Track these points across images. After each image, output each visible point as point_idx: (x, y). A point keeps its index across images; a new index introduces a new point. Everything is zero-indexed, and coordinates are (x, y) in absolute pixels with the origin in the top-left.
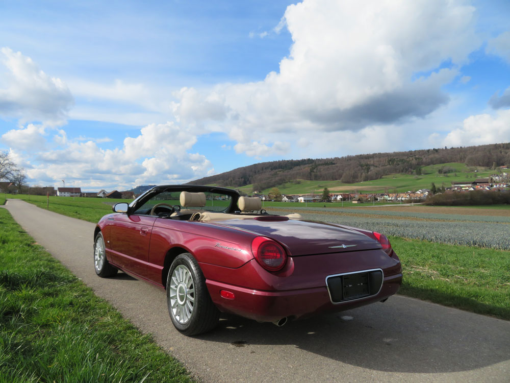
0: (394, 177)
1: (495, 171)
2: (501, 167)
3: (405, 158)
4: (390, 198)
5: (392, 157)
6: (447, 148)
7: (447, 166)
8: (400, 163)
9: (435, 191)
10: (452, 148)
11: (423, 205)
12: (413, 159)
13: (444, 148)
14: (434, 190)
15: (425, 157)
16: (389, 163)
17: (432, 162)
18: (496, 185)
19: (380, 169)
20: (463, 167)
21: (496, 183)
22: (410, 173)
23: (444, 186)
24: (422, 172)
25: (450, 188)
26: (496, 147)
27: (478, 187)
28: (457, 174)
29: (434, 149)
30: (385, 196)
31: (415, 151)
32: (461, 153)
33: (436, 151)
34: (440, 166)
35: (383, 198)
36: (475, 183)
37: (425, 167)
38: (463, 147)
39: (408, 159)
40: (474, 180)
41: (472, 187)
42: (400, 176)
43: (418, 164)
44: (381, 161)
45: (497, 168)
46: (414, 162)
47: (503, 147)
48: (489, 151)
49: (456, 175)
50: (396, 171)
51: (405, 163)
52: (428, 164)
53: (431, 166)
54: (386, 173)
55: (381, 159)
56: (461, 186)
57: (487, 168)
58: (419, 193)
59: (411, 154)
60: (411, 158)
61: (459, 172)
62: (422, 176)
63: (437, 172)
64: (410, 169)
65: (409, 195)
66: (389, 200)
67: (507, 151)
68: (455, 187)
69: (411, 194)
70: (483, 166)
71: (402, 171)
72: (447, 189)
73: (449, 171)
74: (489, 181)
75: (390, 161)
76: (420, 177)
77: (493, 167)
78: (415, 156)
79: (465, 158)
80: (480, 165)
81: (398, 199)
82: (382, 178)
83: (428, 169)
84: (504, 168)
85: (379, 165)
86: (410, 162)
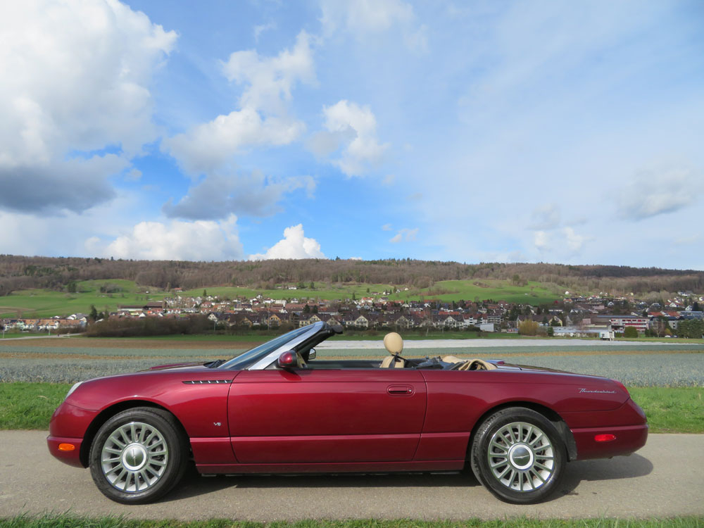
0: (32, 294)
1: (169, 294)
2: (176, 289)
3: (52, 266)
4: (27, 327)
5: (31, 264)
6: (114, 259)
7: (113, 283)
8: (44, 273)
9: (96, 316)
10: (120, 260)
11: (84, 336)
12: (64, 270)
13: (110, 259)
14: (94, 316)
15: (82, 268)
16: (26, 272)
17: (92, 277)
18: (170, 311)
19: (10, 279)
20: (132, 285)
21: (170, 308)
22: (59, 289)
23: (108, 310)
24: (77, 289)
25: (116, 313)
26: (172, 264)
27: (151, 313)
28: (125, 294)
29: (96, 259)
30: (18, 324)
31: (69, 258)
32: (131, 268)
33: (98, 261)
34: (102, 282)
35: (13, 326)
36: (146, 308)
37: (81, 283)
38: (134, 260)
39: (57, 269)
40: (145, 303)
41: (142, 312)
42: (42, 293)
43: (72, 278)
44: (11, 268)
45: (171, 290)
46: (66, 273)
47: (179, 265)
48: (164, 269)
49: (123, 296)
50: (36, 285)
51: (53, 275)
52: (87, 279)
53: (91, 281)
54: (18, 287)
55: (12, 264)
56: (130, 310)
57: (160, 289)
58: (73, 319)
59: (62, 262)
60: (62, 268)
61: (127, 292)
62: (77, 295)
63: (98, 291)
64: (59, 283)
65: (59, 322)
66: (25, 330)
67: (183, 270)
68: (122, 312)
69: (62, 321)
70: (156, 286)
71: (47, 286)
72: (112, 314)
73: (115, 290)
74: (163, 305)
75: (28, 268)
76: (74, 296)
77: (167, 289)
78: (68, 264)
79: (136, 274)
80: (152, 285)
81: (41, 327)
82: (12, 295)
83: (86, 285)
84: (179, 291)
85: (8, 273)
86: (60, 273)
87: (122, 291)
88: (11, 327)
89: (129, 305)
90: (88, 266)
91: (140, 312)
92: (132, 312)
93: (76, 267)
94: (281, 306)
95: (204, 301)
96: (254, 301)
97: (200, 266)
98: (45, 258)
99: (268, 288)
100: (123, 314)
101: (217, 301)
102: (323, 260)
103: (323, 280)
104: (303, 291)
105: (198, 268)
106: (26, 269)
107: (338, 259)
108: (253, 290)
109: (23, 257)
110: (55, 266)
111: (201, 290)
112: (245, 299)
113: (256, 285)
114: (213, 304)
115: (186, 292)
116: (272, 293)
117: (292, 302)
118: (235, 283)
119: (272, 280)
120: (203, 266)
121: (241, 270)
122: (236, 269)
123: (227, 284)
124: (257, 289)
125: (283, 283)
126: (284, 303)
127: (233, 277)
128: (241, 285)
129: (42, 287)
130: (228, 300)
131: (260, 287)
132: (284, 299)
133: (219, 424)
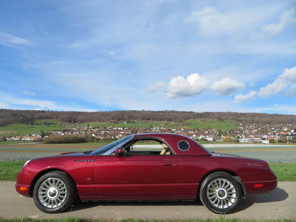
0: (16, 125)
1: (73, 125)
2: (76, 123)
3: (24, 114)
5: (15, 113)
6: (50, 111)
7: (49, 121)
8: (20, 117)
9: (44, 134)
10: (52, 111)
13: (48, 111)
15: (36, 114)
16: (13, 116)
17: (41, 118)
18: (74, 132)
19: (6, 119)
20: (58, 122)
22: (27, 123)
23: (48, 132)
24: (34, 123)
25: (52, 133)
26: (74, 113)
27: (66, 133)
28: (55, 125)
29: (42, 111)
31: (31, 110)
32: (57, 115)
33: (43, 112)
34: (45, 120)
36: (64, 131)
37: (36, 121)
38: (58, 111)
39: (26, 115)
40: (63, 129)
41: (63, 133)
42: (20, 125)
43: (32, 119)
45: (74, 124)
47: (77, 113)
48: (71, 115)
49: (54, 126)
50: (17, 122)
51: (24, 117)
52: (38, 119)
53: (40, 120)
55: (7, 113)
56: (57, 132)
57: (69, 123)
58: (34, 136)
59: (28, 112)
60: (28, 115)
61: (55, 124)
63: (43, 124)
64: (27, 121)
67: (79, 115)
70: (67, 122)
71: (22, 122)
72: (50, 134)
73: (50, 124)
74: (71, 130)
75: (14, 115)
76: (33, 126)
77: (72, 123)
78: (30, 113)
79: (59, 117)
80: (66, 122)
82: (7, 126)
83: (38, 122)
84: (77, 124)
85: (6, 117)
86: (27, 117)
87: (53, 124)
88: (9, 139)
89: (57, 130)
90: (39, 114)
91: (62, 133)
92: (59, 133)
93: (33, 114)
94: (120, 130)
95: (88, 129)
96: (109, 128)
97: (86, 114)
98: (21, 110)
99: (114, 123)
100: (55, 134)
101: (94, 128)
102: (137, 111)
103: (138, 119)
104: (129, 124)
105: (85, 114)
106: (13, 115)
107: (143, 110)
108: (108, 124)
109: (11, 110)
110: (25, 113)
111: (87, 124)
112: (105, 128)
113: (110, 121)
114: (92, 129)
115: (80, 124)
116: (117, 125)
117: (125, 128)
118: (101, 121)
119: (116, 120)
120: (87, 114)
121: (103, 115)
122: (101, 115)
123: (97, 121)
124: (110, 123)
125: (121, 121)
126: (122, 129)
127: (100, 118)
128: (103, 121)
129: (19, 123)
130: (98, 128)
131: (111, 122)
132: (122, 127)
133: (89, 179)
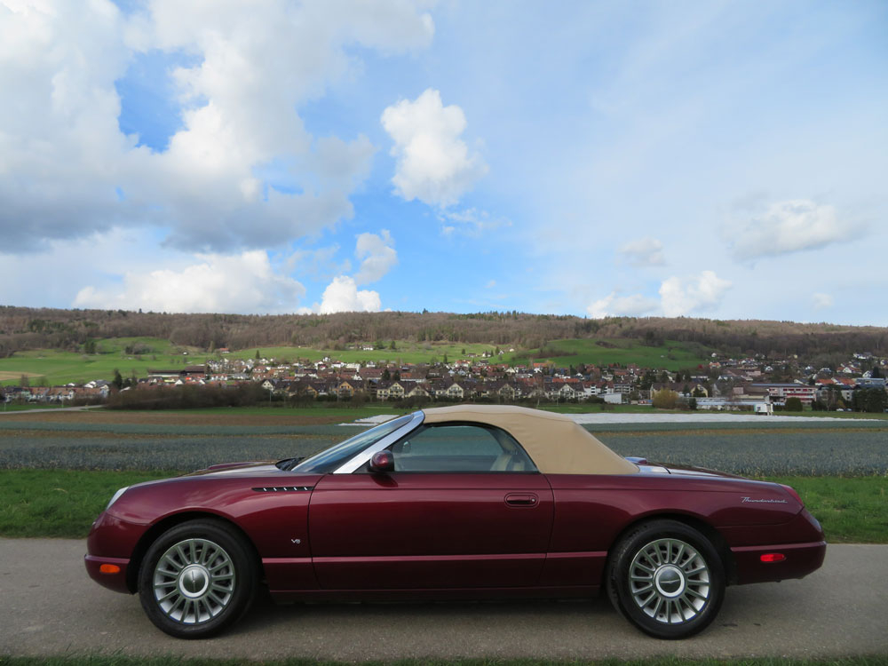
0: (40, 356)
1: (212, 356)
2: (221, 349)
3: (65, 321)
4: (34, 397)
5: (38, 317)
6: (143, 311)
7: (140, 343)
8: (55, 330)
9: (121, 384)
10: (151, 313)
11: (106, 409)
12: (80, 325)
13: (138, 312)
14: (118, 383)
15: (102, 322)
16: (31, 327)
17: (115, 334)
18: (215, 377)
19: (12, 337)
20: (167, 346)
21: (213, 372)
22: (73, 349)
23: (136, 376)
24: (96, 349)
25: (146, 380)
26: (216, 318)
27: (191, 380)
28: (157, 356)
29: (120, 311)
30: (23, 393)
31: (86, 310)
32: (164, 323)
33: (123, 314)
34: (127, 341)
35: (17, 397)
36: (183, 373)
37: (102, 341)
38: (168, 313)
39: (71, 324)
40: (182, 367)
41: (179, 378)
42: (53, 355)
43: (90, 335)
44: (13, 322)
45: (216, 350)
46: (83, 330)
47: (225, 320)
48: (206, 324)
49: (155, 359)
50: (45, 344)
51: (65, 331)
52: (108, 336)
53: (114, 339)
54: (22, 346)
55: (14, 318)
56: (164, 376)
57: (202, 349)
58: (91, 387)
59: (77, 315)
60: (77, 323)
61: (159, 353)
62: (97, 356)
63: (123, 352)
64: (73, 342)
65: (74, 390)
66: (32, 400)
67: (230, 326)
68: (154, 378)
69: (78, 389)
70: (196, 346)
71: (58, 345)
72: (141, 380)
73: (145, 351)
74: (205, 370)
75: (34, 323)
76: (92, 358)
77: (210, 349)
78: (85, 319)
79: (170, 331)
80: (191, 345)
81: (52, 398)
82: (15, 356)
83: (108, 344)
84: (225, 351)
85: (10, 329)
86: (75, 329)
87: (154, 352)
88: (13, 397)
89: (168, 369)
90: (110, 320)
91: (176, 379)
92: (167, 378)
93: (94, 322)
94: (353, 371)
95: (257, 365)
96: (319, 365)
97: (252, 321)
98: (56, 310)
99: (337, 348)
100: (155, 381)
101: (273, 365)
102: (406, 314)
103: (407, 339)
104: (382, 352)
105: (250, 324)
106: (32, 325)
107: (425, 311)
108: (319, 351)
109: (28, 309)
110: (68, 320)
111: (253, 351)
112: (308, 363)
113: (322, 345)
114: (268, 368)
115: (235, 354)
116: (342, 354)
117: (368, 366)
118: (296, 342)
119: (342, 338)
120: (255, 322)
121: (303, 326)
122: (298, 324)
123: (286, 343)
124: (323, 349)
125: (356, 343)
126: (357, 367)
127: (294, 334)
128: (303, 344)
129: (52, 347)
130: (286, 363)
131: (327, 347)
132: (358, 362)
133: (298, 541)
